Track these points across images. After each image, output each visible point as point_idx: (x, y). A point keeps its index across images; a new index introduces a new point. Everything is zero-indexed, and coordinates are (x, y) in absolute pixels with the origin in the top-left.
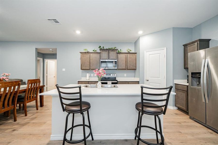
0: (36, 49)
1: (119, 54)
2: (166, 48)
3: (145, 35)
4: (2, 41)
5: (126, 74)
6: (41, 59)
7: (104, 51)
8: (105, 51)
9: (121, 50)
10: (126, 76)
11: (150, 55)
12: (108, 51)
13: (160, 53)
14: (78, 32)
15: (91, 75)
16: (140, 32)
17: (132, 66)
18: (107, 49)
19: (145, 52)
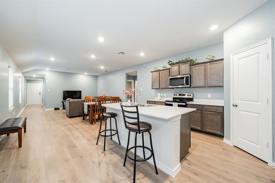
0: (126, 74)
1: (194, 66)
2: (270, 39)
3: (231, 26)
4: (112, 72)
5: (210, 94)
6: (133, 81)
7: (173, 65)
8: (175, 65)
9: (196, 59)
10: (210, 97)
11: (240, 60)
12: (178, 65)
13: (259, 53)
14: (142, 54)
15: (163, 95)
16: (214, 28)
17: (217, 80)
18: (177, 63)
19: (231, 56)
